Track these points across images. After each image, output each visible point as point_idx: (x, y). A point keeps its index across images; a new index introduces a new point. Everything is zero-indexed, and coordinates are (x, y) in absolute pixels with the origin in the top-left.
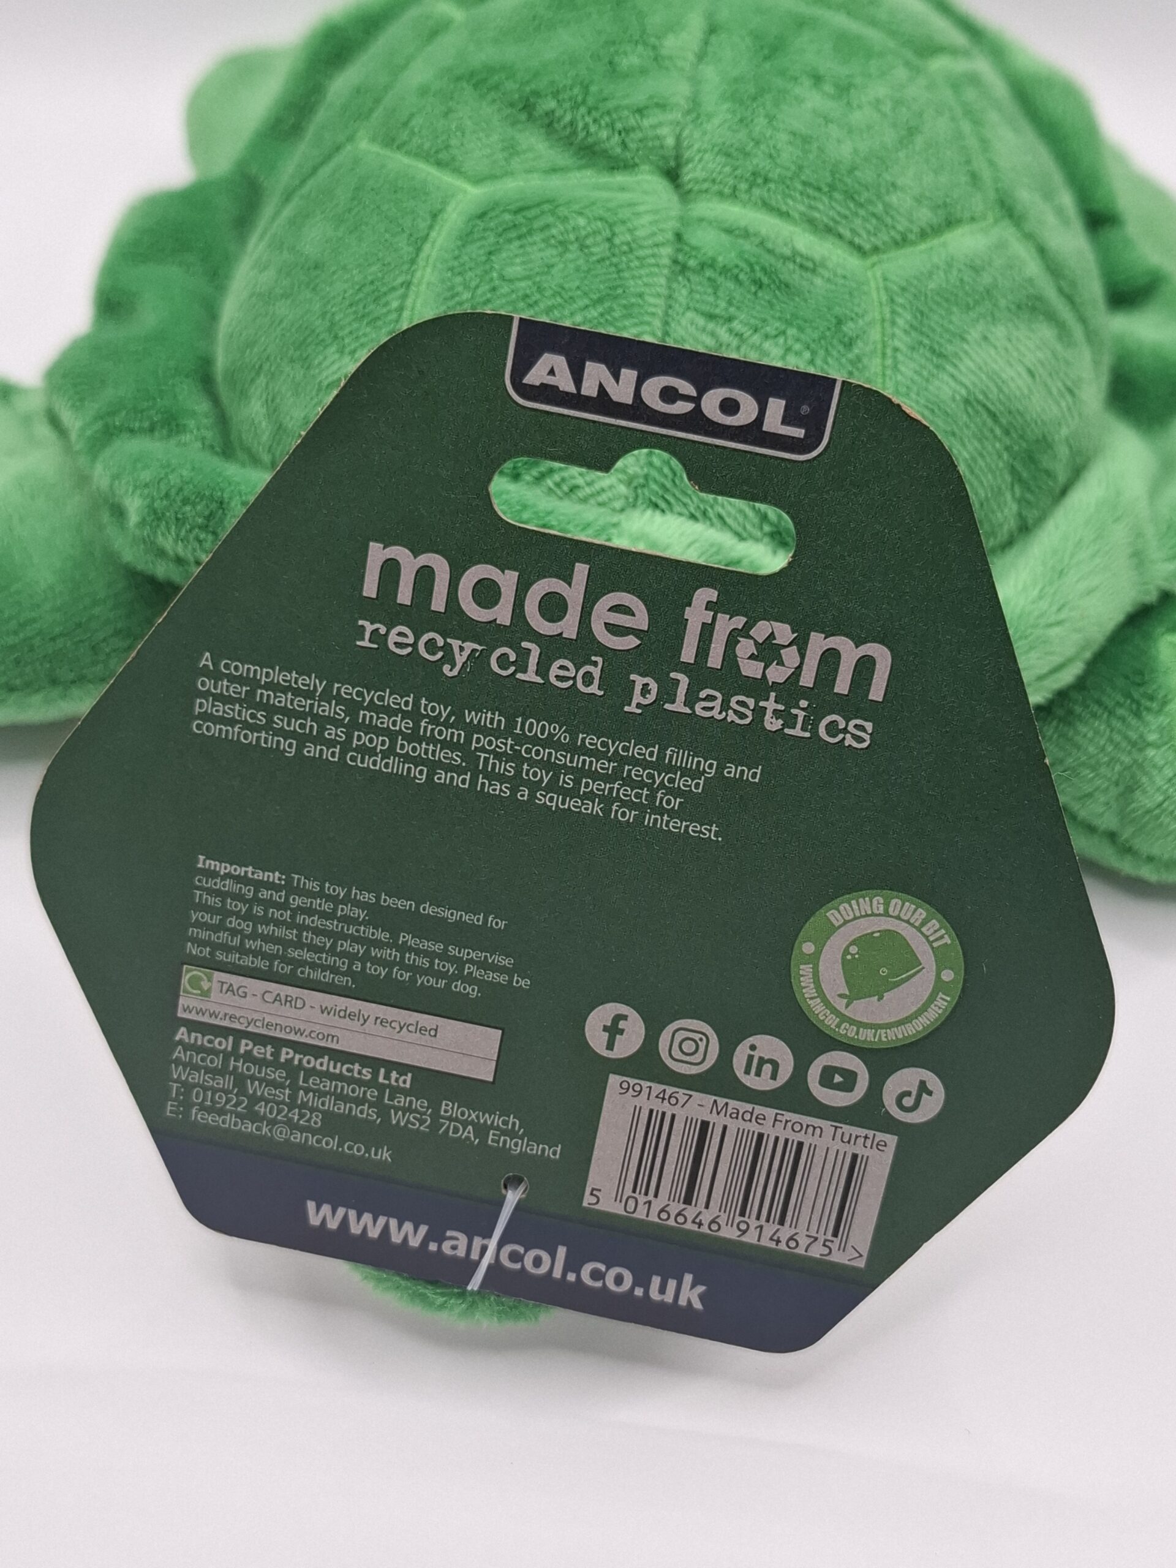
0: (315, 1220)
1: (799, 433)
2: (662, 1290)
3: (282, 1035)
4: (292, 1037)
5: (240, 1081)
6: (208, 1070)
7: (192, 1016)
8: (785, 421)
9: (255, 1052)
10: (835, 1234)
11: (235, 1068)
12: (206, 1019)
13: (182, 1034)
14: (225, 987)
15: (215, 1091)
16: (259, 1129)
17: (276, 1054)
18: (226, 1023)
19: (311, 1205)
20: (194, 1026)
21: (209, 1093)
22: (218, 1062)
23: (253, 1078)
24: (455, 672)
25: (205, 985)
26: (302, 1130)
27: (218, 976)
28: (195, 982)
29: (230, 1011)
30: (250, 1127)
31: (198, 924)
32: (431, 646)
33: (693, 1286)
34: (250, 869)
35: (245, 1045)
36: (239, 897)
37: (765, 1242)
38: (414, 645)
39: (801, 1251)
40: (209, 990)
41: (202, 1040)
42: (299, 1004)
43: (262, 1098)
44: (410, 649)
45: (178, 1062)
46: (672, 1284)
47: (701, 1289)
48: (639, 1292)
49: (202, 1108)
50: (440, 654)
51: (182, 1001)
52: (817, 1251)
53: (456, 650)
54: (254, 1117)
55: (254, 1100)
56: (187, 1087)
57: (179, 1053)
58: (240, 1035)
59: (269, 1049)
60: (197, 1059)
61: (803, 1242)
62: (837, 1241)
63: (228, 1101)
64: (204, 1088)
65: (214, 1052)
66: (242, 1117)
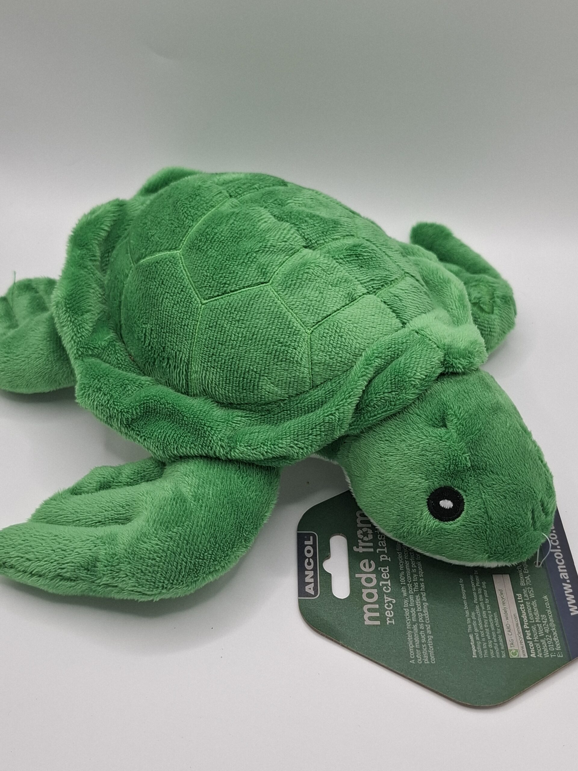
1: (311, 538)
3: (520, 628)
4: (520, 626)
5: (540, 638)
6: (542, 647)
7: (526, 653)
8: (310, 540)
9: (530, 635)
11: (537, 640)
12: (525, 649)
13: (533, 655)
14: (512, 646)
15: (548, 644)
16: (554, 631)
17: (527, 629)
18: (524, 644)
19: (573, 614)
20: (529, 653)
21: (549, 646)
22: (538, 645)
23: (538, 635)
24: (394, 600)
25: (514, 651)
26: (549, 620)
27: (509, 648)
28: (514, 654)
29: (519, 643)
30: (555, 634)
31: (495, 655)
32: (389, 606)
34: (471, 643)
35: (528, 638)
36: (482, 646)
38: (390, 610)
40: (515, 650)
41: (532, 650)
42: (508, 625)
43: (544, 631)
44: (391, 611)
45: (543, 656)
49: (555, 647)
50: (390, 604)
51: (522, 657)
53: (388, 600)
54: (551, 633)
55: (545, 633)
56: (550, 652)
58: (526, 641)
59: (526, 631)
60: (539, 651)
63: (549, 640)
64: (548, 647)
65: (535, 646)
66: (553, 637)
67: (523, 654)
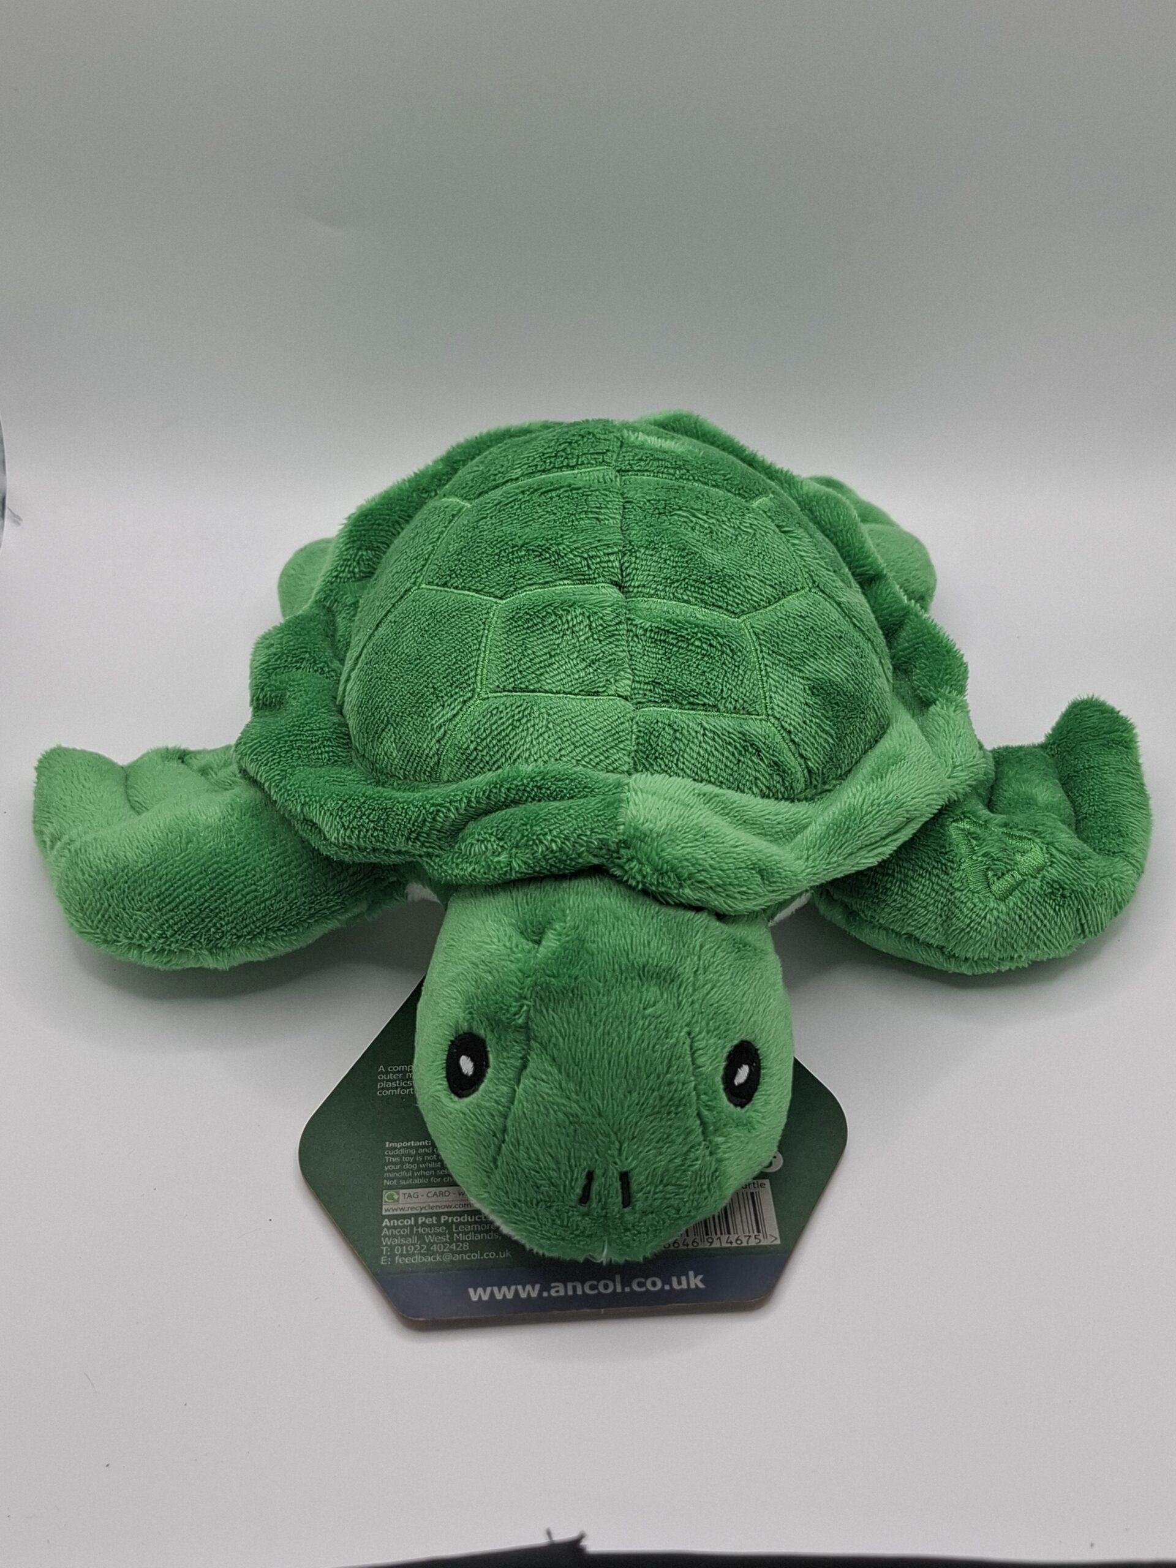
0: (474, 1298)
2: (680, 1283)
3: (441, 1210)
4: (446, 1210)
5: (421, 1236)
6: (402, 1236)
7: (392, 1213)
9: (427, 1222)
10: (759, 1231)
11: (417, 1232)
12: (398, 1212)
13: (386, 1222)
14: (407, 1196)
15: (407, 1246)
16: (435, 1258)
17: (439, 1220)
18: (410, 1212)
19: (471, 1291)
20: (390, 1217)
21: (405, 1248)
22: (407, 1231)
23: (428, 1234)
25: (396, 1197)
26: (459, 1253)
27: (402, 1191)
28: (390, 1197)
29: (411, 1206)
30: (430, 1259)
31: (389, 1172)
33: (695, 1277)
36: (407, 1155)
37: (724, 1245)
39: (744, 1244)
40: (398, 1199)
41: (397, 1224)
42: (447, 1194)
43: (434, 1243)
45: (385, 1236)
46: (684, 1279)
47: (700, 1277)
48: (667, 1287)
49: (401, 1255)
51: (384, 1208)
52: (753, 1242)
54: (433, 1253)
55: (430, 1245)
56: (392, 1247)
57: (385, 1231)
58: (416, 1216)
59: (434, 1218)
60: (396, 1232)
61: (744, 1240)
62: (761, 1234)
63: (416, 1248)
64: (402, 1246)
65: (404, 1227)
66: (424, 1255)
67: (387, 1208)
